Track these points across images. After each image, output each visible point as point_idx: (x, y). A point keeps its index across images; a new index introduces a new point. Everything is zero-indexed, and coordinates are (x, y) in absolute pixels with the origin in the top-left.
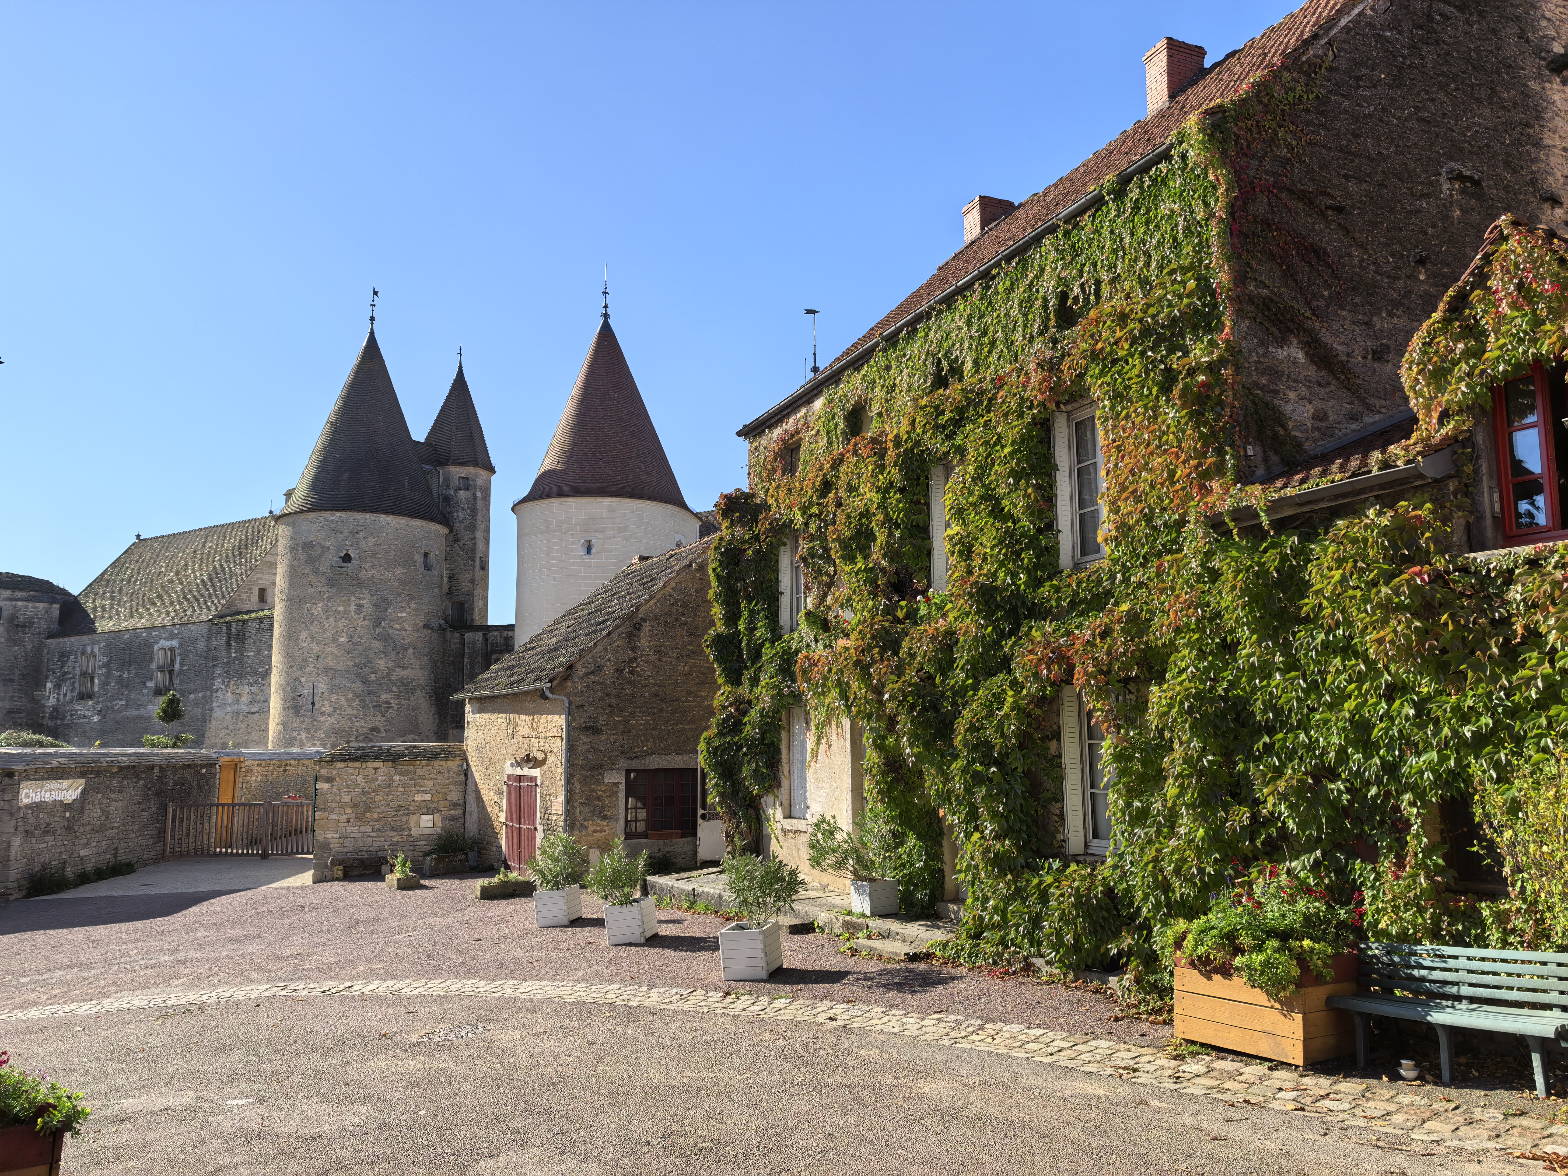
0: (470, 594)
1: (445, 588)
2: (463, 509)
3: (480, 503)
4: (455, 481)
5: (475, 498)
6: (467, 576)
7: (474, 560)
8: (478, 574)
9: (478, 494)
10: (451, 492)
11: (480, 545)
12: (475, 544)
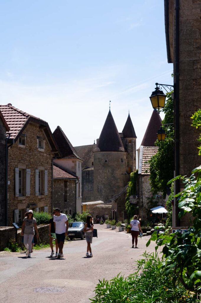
0: (132, 166)
1: (127, 165)
2: (130, 147)
3: (133, 146)
4: (128, 141)
5: (132, 145)
6: (131, 162)
7: (132, 158)
8: (134, 161)
9: (133, 144)
10: (127, 144)
11: (134, 155)
12: (133, 155)
